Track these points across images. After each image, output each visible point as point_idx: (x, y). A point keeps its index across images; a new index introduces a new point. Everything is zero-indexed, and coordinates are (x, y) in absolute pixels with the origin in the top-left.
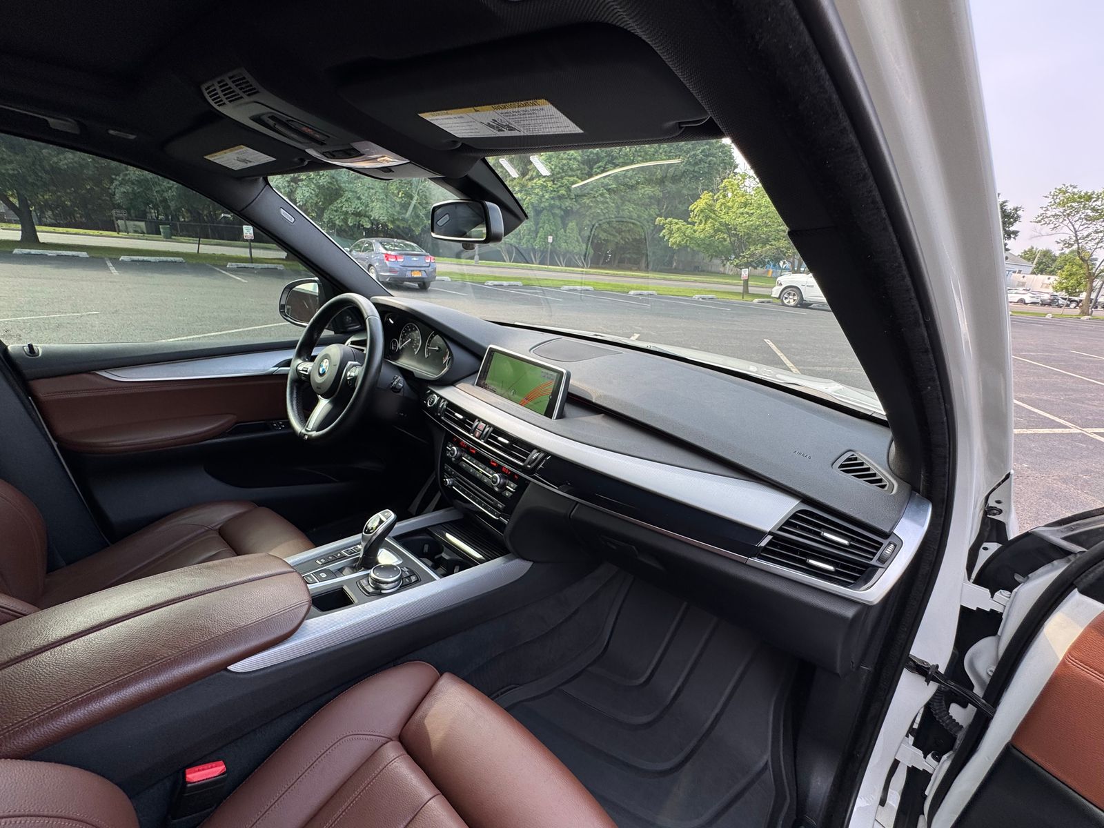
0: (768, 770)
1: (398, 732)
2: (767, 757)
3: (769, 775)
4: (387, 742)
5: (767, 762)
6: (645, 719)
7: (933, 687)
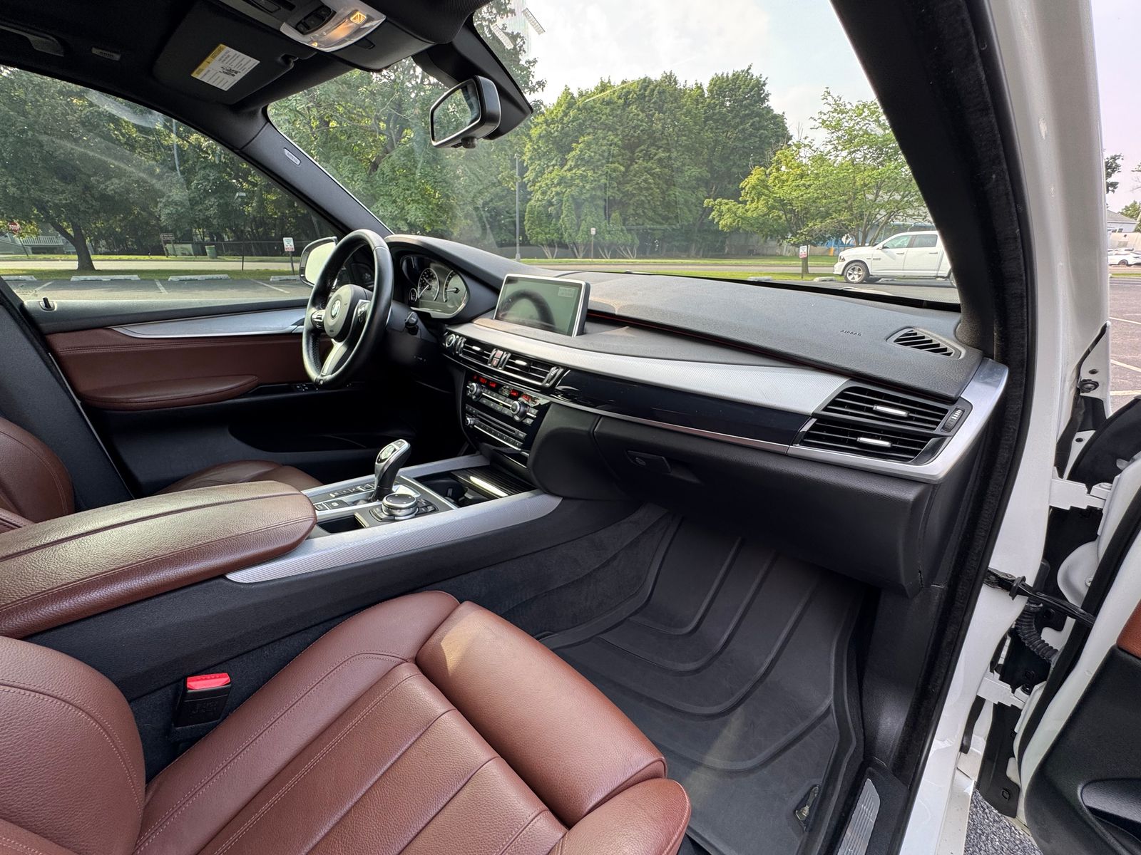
0: (831, 715)
1: (414, 654)
2: (830, 701)
3: (832, 720)
4: (402, 663)
5: (829, 707)
6: (691, 666)
7: (1019, 604)
